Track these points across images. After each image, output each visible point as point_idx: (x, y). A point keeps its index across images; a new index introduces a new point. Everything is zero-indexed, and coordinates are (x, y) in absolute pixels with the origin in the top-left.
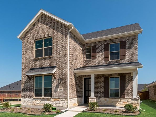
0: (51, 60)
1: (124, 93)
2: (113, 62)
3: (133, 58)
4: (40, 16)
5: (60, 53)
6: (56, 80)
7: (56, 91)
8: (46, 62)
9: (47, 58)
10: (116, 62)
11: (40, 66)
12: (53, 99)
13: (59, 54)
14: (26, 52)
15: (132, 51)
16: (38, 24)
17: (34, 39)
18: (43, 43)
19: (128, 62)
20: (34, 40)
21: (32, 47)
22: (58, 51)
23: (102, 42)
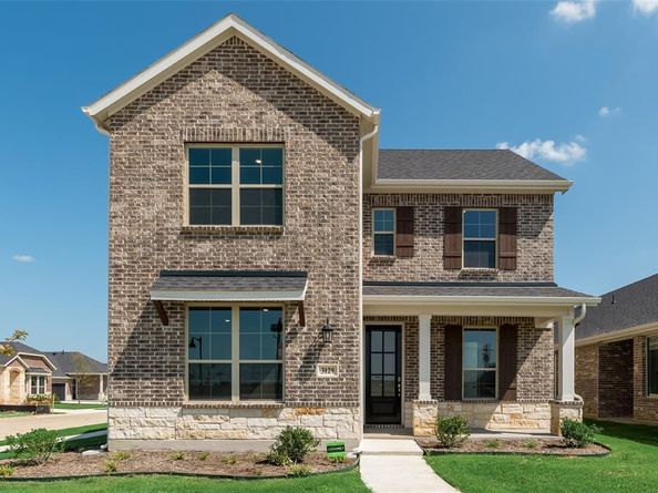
0: (278, 245)
1: (512, 385)
2: (475, 275)
3: (540, 269)
4: (220, 44)
5: (324, 221)
6: (305, 329)
7: (305, 373)
8: (254, 251)
9: (259, 233)
10: (486, 275)
11: (222, 263)
12: (290, 410)
13: (320, 225)
14: (135, 191)
15: (536, 244)
16: (208, 76)
17: (186, 138)
18: (236, 166)
19: (526, 279)
20: (185, 142)
21: (174, 173)
22: (313, 213)
23: (436, 197)
